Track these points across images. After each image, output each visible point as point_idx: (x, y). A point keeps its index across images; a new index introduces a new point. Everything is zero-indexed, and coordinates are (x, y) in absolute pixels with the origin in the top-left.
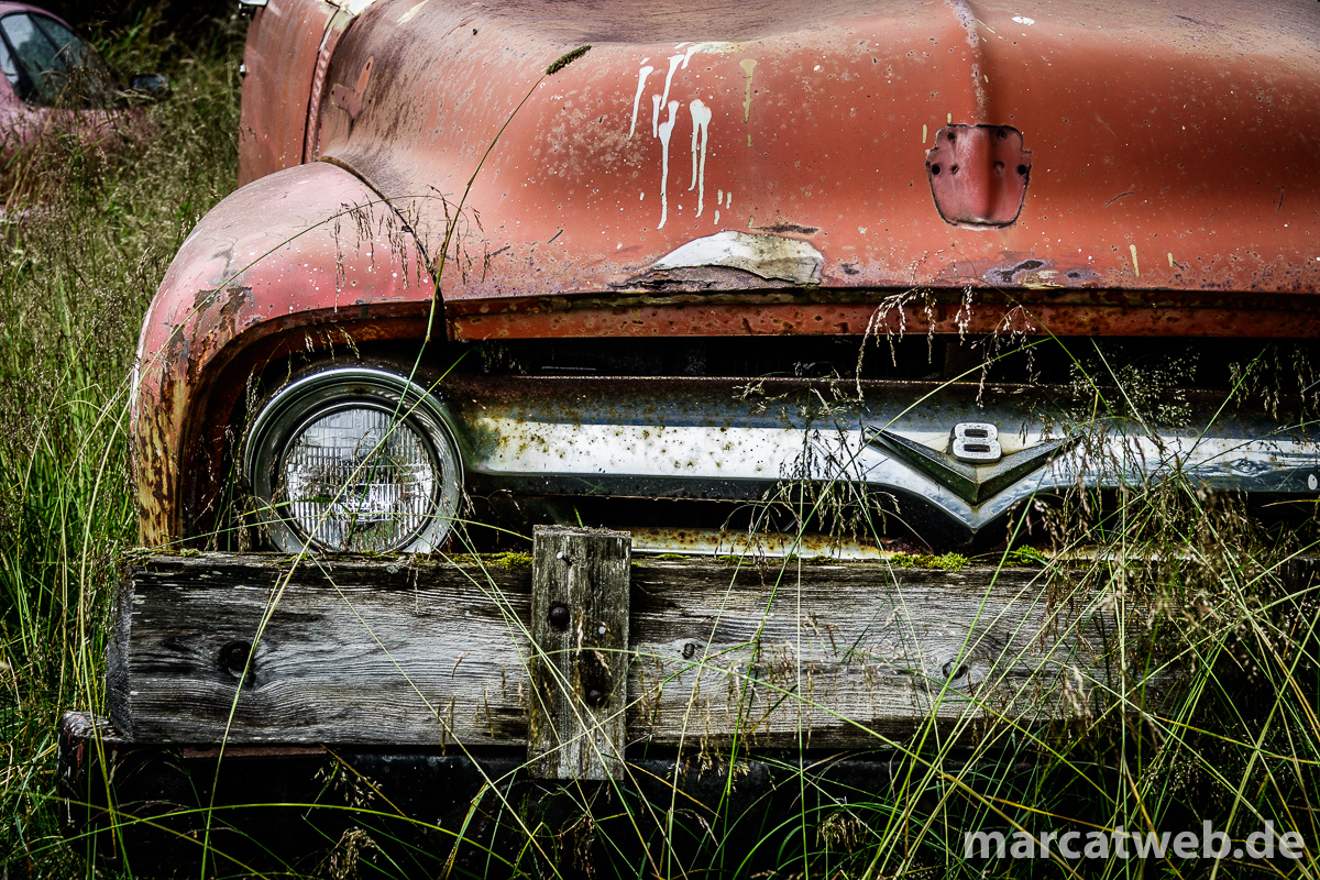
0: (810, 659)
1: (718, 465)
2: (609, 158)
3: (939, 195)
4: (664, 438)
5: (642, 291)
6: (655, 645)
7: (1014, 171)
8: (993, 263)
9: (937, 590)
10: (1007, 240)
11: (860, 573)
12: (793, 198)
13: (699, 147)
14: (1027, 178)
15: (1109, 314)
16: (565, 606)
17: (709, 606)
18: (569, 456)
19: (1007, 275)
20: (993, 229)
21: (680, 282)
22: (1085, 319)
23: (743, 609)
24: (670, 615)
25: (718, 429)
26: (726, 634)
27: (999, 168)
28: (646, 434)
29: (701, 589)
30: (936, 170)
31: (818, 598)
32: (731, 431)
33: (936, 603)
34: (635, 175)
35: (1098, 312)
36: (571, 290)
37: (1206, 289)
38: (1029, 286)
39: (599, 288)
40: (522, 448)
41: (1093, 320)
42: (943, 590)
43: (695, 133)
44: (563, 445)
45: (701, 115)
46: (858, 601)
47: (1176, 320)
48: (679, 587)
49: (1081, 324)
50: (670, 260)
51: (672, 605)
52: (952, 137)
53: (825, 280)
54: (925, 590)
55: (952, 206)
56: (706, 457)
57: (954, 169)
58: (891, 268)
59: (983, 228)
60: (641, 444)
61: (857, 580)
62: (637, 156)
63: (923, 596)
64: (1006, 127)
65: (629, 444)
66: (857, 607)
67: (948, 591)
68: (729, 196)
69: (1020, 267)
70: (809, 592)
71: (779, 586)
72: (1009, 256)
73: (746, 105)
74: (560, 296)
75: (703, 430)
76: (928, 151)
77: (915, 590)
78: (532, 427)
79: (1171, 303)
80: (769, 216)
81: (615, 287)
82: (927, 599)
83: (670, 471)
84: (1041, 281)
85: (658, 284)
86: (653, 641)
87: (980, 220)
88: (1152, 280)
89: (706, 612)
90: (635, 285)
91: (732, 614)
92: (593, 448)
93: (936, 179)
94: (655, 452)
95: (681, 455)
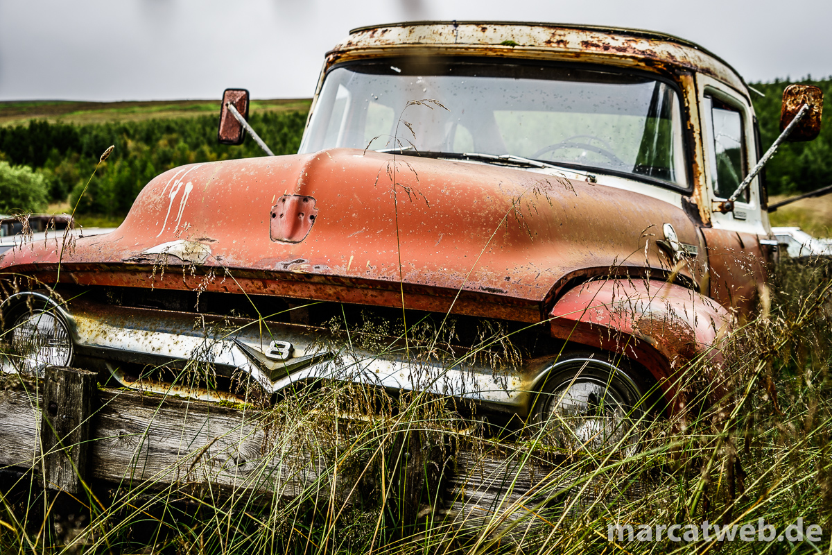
0: (174, 446)
1: (170, 351)
2: (151, 206)
3: (272, 227)
4: (153, 336)
5: (133, 263)
6: (107, 430)
7: (308, 218)
8: (282, 259)
9: (232, 419)
10: (294, 249)
11: (198, 406)
12: (213, 226)
13: (183, 202)
14: (313, 221)
15: (342, 290)
16: (56, 404)
17: (130, 414)
18: (113, 341)
19: (286, 266)
20: (290, 244)
21: (149, 260)
22: (331, 292)
23: (145, 418)
24: (114, 416)
25: (176, 335)
26: (137, 429)
27: (301, 216)
28: (147, 334)
29: (127, 405)
30: (274, 216)
31: (179, 417)
32: (180, 336)
33: (232, 426)
34: (158, 214)
35: (335, 289)
36: (107, 261)
37: (381, 279)
38: (295, 271)
39: (118, 260)
40: (97, 336)
41: (335, 293)
42: (235, 419)
43: (184, 196)
44: (113, 335)
45: (189, 188)
46: (196, 420)
47: (376, 297)
48: (118, 403)
49: (330, 295)
50: (149, 251)
51: (115, 412)
52: (284, 200)
53: (207, 262)
54: (227, 418)
55: (276, 233)
56: (166, 346)
57: (282, 215)
58: (237, 259)
59: (286, 243)
60: (143, 338)
61: (196, 409)
62: (161, 206)
63: (226, 421)
64: (309, 197)
65: (138, 337)
66: (196, 423)
67: (238, 420)
68: (189, 224)
69: (295, 262)
70: (175, 413)
71: (161, 407)
72: (291, 257)
73: (207, 184)
74: (103, 263)
75: (170, 335)
76: (273, 207)
77: (222, 417)
78: (104, 327)
79: (366, 286)
80: (201, 234)
81: (124, 260)
82: (227, 423)
83: (150, 351)
84: (301, 269)
85: (140, 260)
86: (107, 428)
87: (286, 240)
88: (355, 273)
89: (129, 417)
90: (131, 260)
91: (140, 419)
92: (123, 339)
93: (273, 220)
94: (147, 342)
95: (156, 344)
